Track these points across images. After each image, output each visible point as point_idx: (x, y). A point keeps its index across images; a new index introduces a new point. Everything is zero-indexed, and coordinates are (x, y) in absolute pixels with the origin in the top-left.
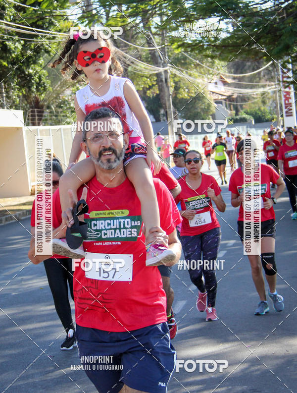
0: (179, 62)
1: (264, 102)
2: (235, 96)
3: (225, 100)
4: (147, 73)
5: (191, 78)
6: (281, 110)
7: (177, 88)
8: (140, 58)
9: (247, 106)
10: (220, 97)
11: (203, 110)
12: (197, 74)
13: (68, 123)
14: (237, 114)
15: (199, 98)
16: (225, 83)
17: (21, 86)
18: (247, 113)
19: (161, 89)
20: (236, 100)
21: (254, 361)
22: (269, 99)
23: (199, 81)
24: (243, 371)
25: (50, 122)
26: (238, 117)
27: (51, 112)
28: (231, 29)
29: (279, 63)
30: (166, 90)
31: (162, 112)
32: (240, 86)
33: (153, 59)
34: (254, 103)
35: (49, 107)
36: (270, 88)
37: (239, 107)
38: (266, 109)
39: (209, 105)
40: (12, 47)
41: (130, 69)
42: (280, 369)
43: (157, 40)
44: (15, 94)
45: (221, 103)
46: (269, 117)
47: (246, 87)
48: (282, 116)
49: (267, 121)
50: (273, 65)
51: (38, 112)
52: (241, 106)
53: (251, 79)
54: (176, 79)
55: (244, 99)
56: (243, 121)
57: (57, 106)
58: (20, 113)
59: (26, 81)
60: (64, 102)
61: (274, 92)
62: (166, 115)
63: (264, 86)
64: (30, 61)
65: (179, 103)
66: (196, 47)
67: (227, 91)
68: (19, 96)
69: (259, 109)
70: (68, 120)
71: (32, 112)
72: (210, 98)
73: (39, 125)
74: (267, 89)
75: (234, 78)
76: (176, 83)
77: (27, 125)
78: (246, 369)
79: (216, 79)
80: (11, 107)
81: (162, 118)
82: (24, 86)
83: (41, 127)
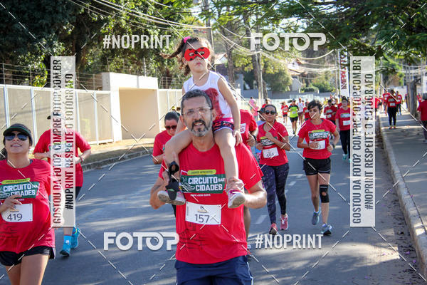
1: (326, 78)
2: (306, 73)
3: (299, 75)
4: (245, 55)
5: (276, 59)
6: (339, 84)
7: (266, 66)
8: (241, 44)
9: (315, 81)
10: (296, 74)
11: (283, 82)
12: (280, 57)
14: (307, 86)
15: (281, 73)
16: (300, 64)
17: (157, 61)
18: (314, 85)
19: (254, 67)
20: (307, 76)
21: (313, 259)
22: (330, 76)
23: (282, 61)
24: (305, 265)
25: (176, 86)
26: (308, 88)
27: (177, 80)
28: (306, 27)
29: (339, 51)
30: (258, 67)
31: (255, 82)
32: (310, 67)
34: (319, 79)
35: (176, 76)
36: (332, 69)
37: (309, 81)
38: (328, 83)
39: (288, 79)
40: (152, 33)
41: (233, 51)
43: (253, 32)
44: (153, 66)
45: (296, 78)
46: (329, 88)
47: (314, 67)
48: (339, 88)
49: (328, 91)
50: (334, 52)
51: (168, 79)
52: (311, 80)
53: (318, 61)
54: (266, 60)
55: (312, 75)
56: (311, 91)
57: (182, 76)
58: (156, 79)
61: (334, 71)
62: (257, 84)
63: (327, 67)
65: (267, 77)
67: (301, 70)
68: (155, 68)
69: (323, 83)
71: (164, 79)
72: (289, 74)
73: (168, 88)
74: (329, 69)
75: (306, 61)
76: (265, 62)
77: (160, 88)
78: (307, 264)
79: (293, 60)
80: (149, 75)
81: (255, 87)
82: (159, 61)
83: (170, 90)
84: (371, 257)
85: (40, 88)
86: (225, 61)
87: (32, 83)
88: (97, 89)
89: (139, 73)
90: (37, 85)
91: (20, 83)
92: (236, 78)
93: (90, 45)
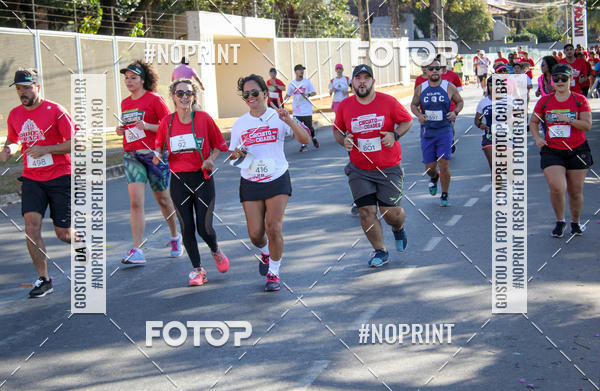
1: (550, 19)
2: (517, 11)
3: (505, 15)
6: (570, 25)
9: (531, 23)
10: (500, 12)
11: (479, 26)
13: (326, 36)
14: (518, 32)
15: (475, 11)
18: (530, 31)
20: (518, 16)
22: (557, 15)
25: (304, 34)
26: (519, 36)
27: (306, 23)
30: (437, 1)
31: (432, 27)
34: (539, 20)
35: (304, 17)
36: (559, 3)
37: (521, 24)
38: (553, 26)
39: (487, 20)
44: (267, 1)
45: (500, 18)
46: (556, 36)
48: (571, 36)
49: (553, 40)
51: (292, 22)
52: (524, 22)
55: (527, 14)
56: (525, 39)
57: (313, 17)
58: (272, 22)
60: (322, 12)
61: (564, 8)
62: (436, 30)
65: (453, 19)
67: (509, 6)
68: (271, 4)
69: (545, 27)
70: (326, 32)
71: (285, 21)
72: (489, 13)
73: (292, 36)
74: (554, 4)
77: (279, 36)
80: (261, 16)
81: (432, 34)
83: (295, 40)
85: (93, 36)
87: (79, 29)
88: (179, 38)
89: (247, 12)
90: (87, 31)
91: (61, 28)
92: (402, 20)
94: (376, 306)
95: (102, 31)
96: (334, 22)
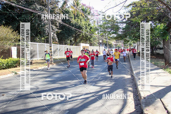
0: (109, 39)
7: (109, 43)
9: (117, 46)
12: (111, 41)
15: (111, 44)
17: (89, 41)
21: (116, 77)
28: (116, 36)
33: (106, 39)
35: (93, 44)
36: (120, 44)
40: (89, 36)
42: (119, 78)
43: (107, 36)
44: (88, 42)
50: (121, 41)
53: (118, 42)
55: (117, 45)
58: (89, 44)
59: (90, 41)
64: (90, 38)
65: (109, 45)
66: (111, 38)
67: (115, 44)
69: (119, 46)
72: (113, 44)
77: (90, 46)
79: (114, 42)
81: (107, 46)
83: (92, 46)
84: (126, 77)
85: (69, 46)
86: (101, 41)
88: (79, 46)
89: (86, 43)
93: (78, 38)
94: (100, 77)
95: (70, 45)
96: (96, 45)
